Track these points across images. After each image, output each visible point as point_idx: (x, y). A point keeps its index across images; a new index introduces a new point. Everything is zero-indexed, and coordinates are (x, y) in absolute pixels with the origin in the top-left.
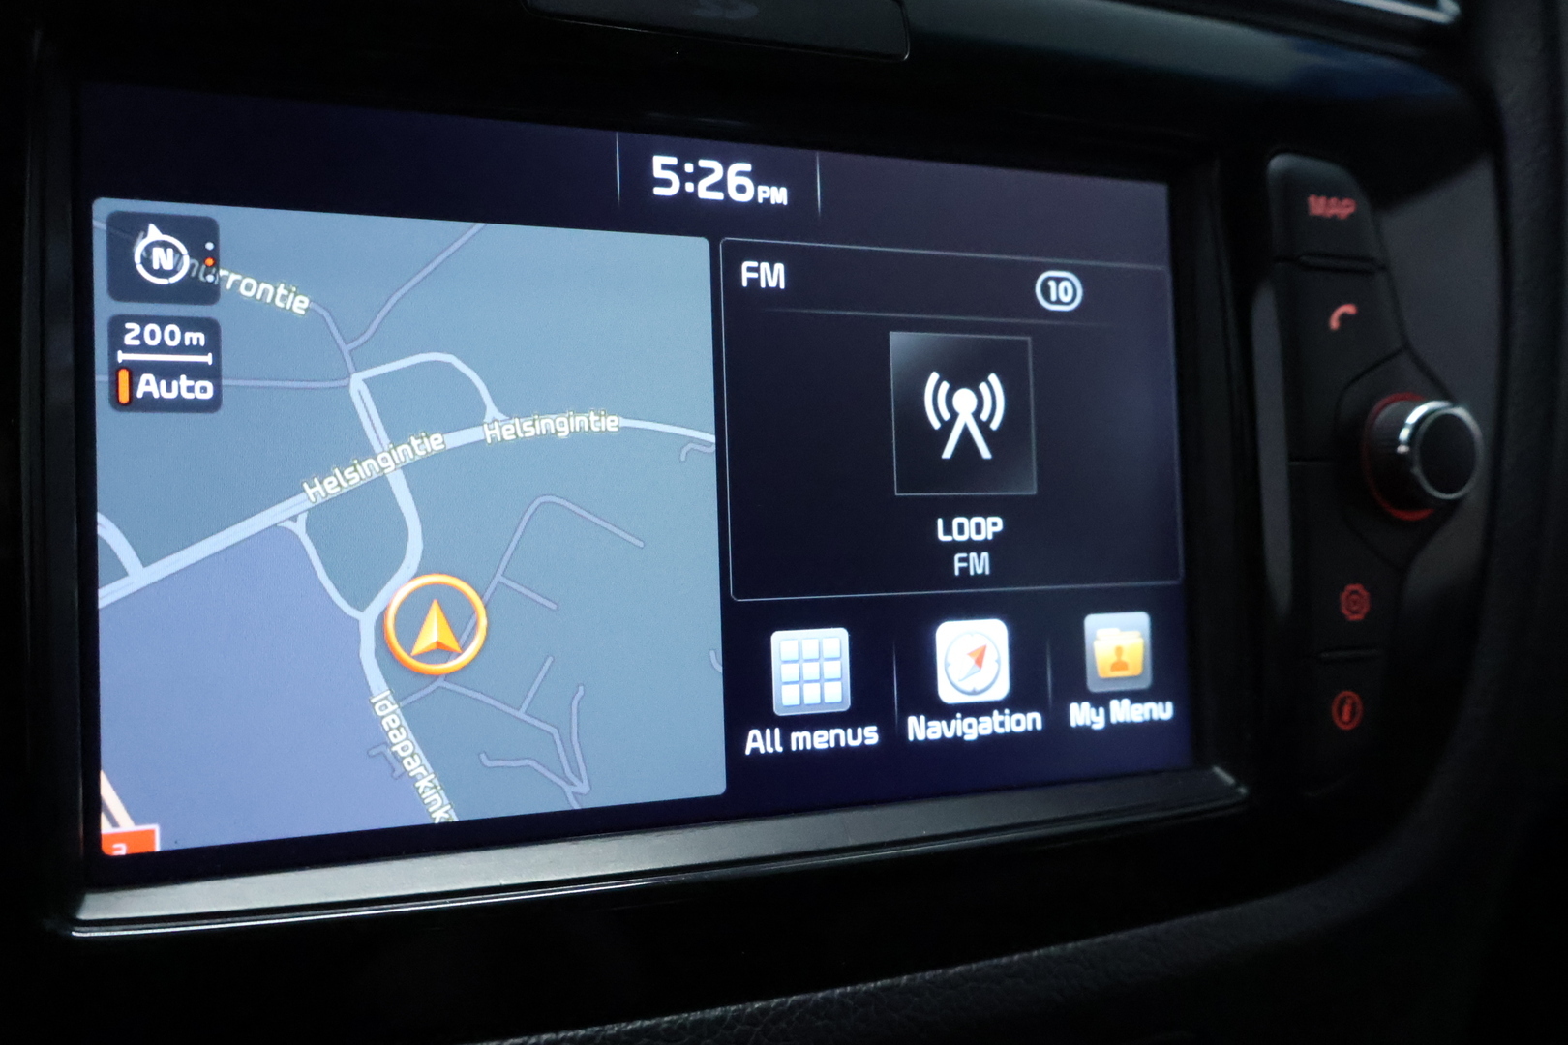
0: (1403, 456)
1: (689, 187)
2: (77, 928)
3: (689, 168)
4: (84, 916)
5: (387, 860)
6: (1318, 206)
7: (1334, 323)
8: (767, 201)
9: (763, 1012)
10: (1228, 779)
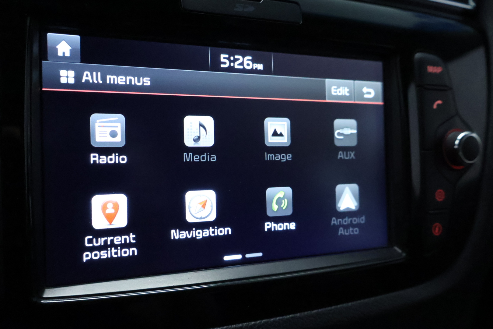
0: (456, 149)
1: (232, 64)
2: (43, 300)
3: (232, 58)
4: (45, 296)
5: (138, 278)
6: (431, 69)
7: (435, 106)
8: (256, 69)
9: (254, 325)
10: (399, 251)
